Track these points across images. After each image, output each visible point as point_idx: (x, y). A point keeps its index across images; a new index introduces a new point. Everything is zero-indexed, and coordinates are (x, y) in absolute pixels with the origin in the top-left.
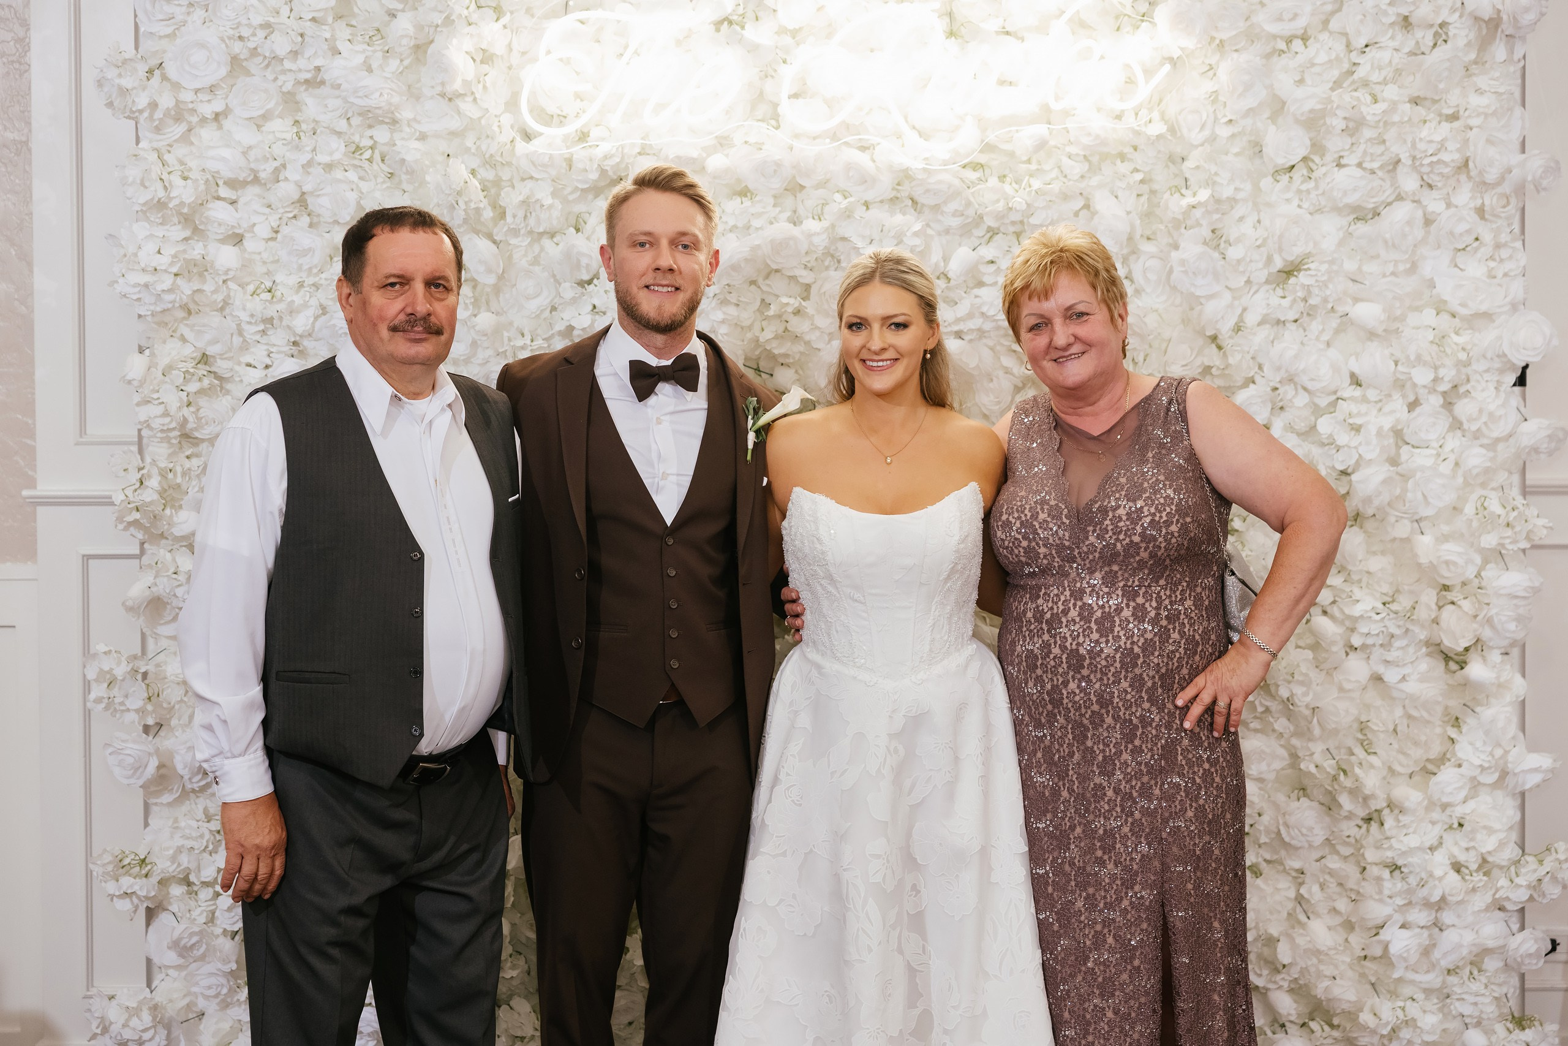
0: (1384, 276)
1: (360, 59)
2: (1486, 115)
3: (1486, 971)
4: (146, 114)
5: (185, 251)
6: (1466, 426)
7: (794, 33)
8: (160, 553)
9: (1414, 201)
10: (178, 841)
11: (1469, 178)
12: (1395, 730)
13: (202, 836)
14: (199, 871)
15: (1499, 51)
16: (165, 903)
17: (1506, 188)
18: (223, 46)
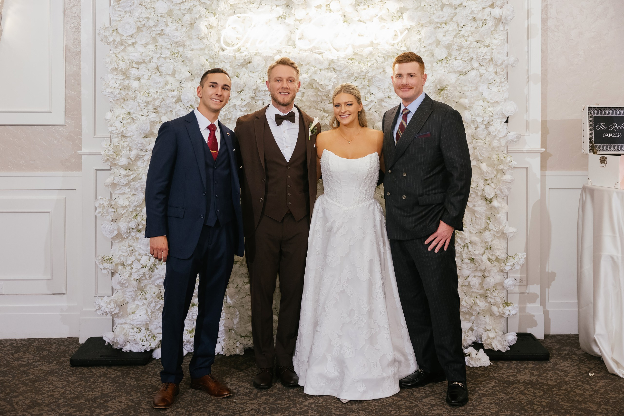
0: (468, 91)
1: (175, 27)
2: (497, 45)
3: (497, 289)
4: (112, 43)
5: (123, 82)
6: (492, 134)
7: (300, 21)
8: (115, 170)
9: (477, 70)
10: (121, 253)
11: (493, 63)
12: (472, 221)
13: (127, 252)
14: (126, 261)
15: (501, 27)
16: (117, 271)
17: (503, 66)
18: (135, 23)
